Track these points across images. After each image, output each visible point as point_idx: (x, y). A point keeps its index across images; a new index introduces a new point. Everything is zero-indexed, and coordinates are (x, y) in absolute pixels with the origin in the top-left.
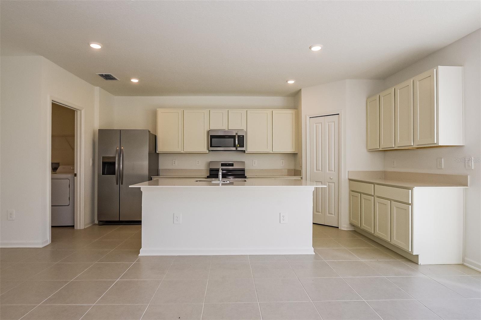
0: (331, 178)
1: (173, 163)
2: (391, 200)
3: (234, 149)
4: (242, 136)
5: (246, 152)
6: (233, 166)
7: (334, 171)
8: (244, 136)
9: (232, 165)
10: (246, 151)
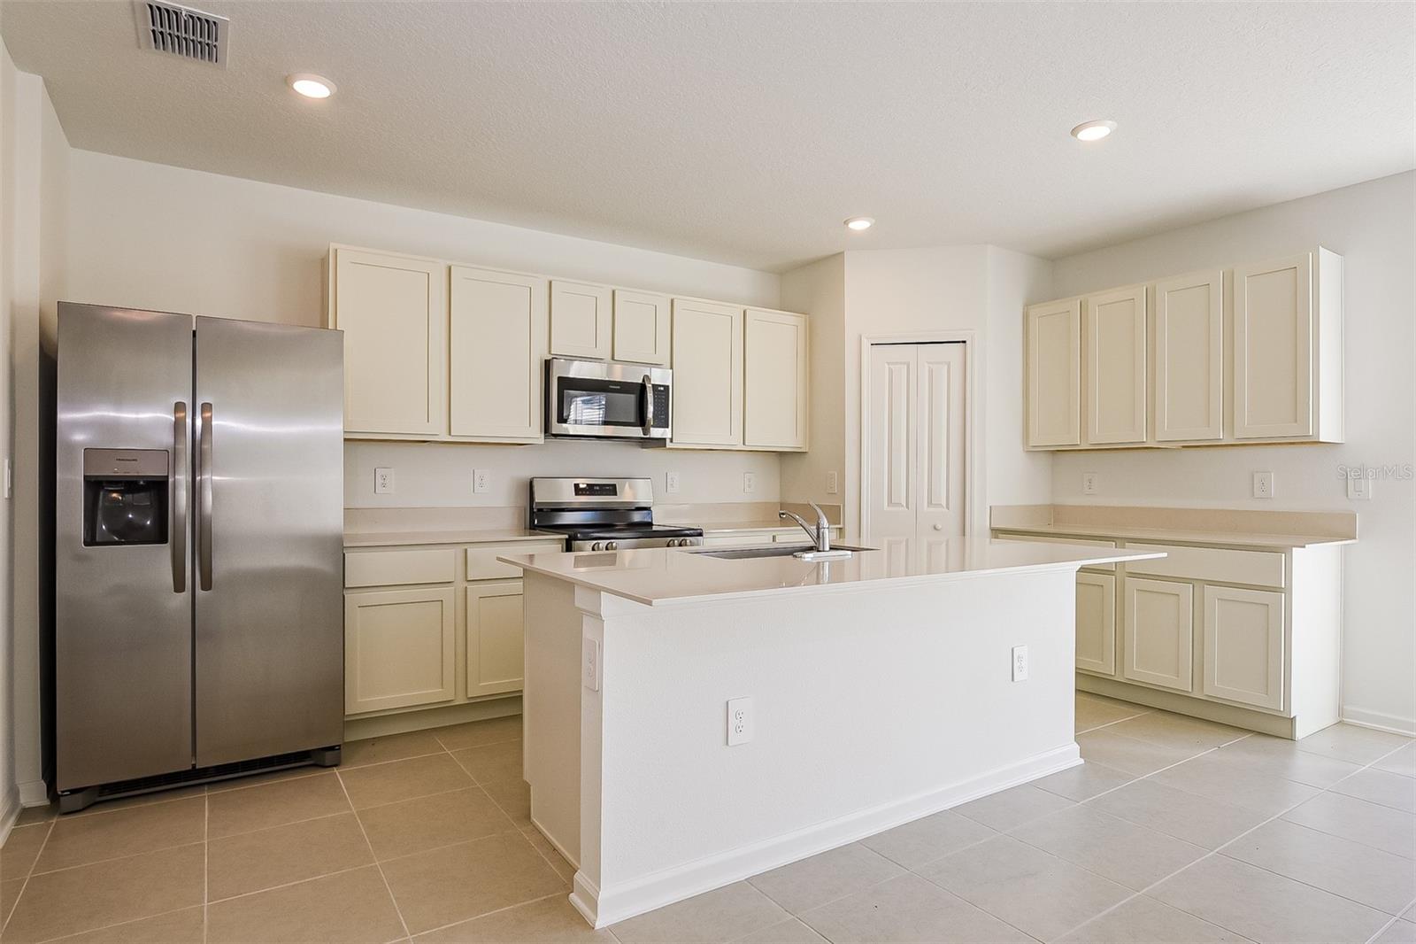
0: (939, 526)
1: (379, 481)
2: (1194, 582)
3: (637, 432)
4: (662, 389)
5: (669, 445)
6: (616, 495)
7: (945, 505)
8: (668, 386)
9: (611, 490)
10: (668, 441)
